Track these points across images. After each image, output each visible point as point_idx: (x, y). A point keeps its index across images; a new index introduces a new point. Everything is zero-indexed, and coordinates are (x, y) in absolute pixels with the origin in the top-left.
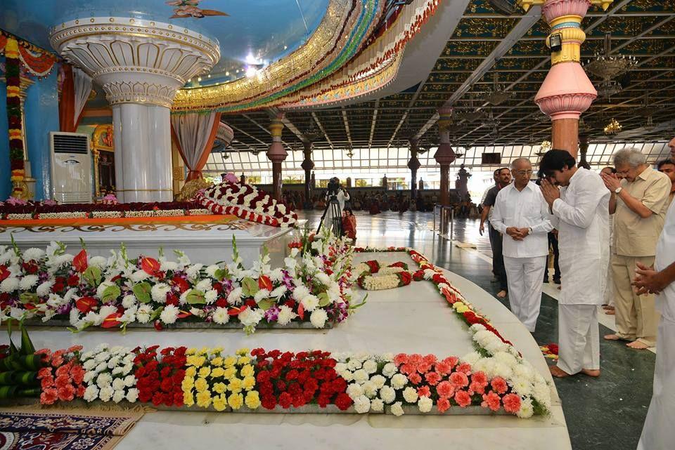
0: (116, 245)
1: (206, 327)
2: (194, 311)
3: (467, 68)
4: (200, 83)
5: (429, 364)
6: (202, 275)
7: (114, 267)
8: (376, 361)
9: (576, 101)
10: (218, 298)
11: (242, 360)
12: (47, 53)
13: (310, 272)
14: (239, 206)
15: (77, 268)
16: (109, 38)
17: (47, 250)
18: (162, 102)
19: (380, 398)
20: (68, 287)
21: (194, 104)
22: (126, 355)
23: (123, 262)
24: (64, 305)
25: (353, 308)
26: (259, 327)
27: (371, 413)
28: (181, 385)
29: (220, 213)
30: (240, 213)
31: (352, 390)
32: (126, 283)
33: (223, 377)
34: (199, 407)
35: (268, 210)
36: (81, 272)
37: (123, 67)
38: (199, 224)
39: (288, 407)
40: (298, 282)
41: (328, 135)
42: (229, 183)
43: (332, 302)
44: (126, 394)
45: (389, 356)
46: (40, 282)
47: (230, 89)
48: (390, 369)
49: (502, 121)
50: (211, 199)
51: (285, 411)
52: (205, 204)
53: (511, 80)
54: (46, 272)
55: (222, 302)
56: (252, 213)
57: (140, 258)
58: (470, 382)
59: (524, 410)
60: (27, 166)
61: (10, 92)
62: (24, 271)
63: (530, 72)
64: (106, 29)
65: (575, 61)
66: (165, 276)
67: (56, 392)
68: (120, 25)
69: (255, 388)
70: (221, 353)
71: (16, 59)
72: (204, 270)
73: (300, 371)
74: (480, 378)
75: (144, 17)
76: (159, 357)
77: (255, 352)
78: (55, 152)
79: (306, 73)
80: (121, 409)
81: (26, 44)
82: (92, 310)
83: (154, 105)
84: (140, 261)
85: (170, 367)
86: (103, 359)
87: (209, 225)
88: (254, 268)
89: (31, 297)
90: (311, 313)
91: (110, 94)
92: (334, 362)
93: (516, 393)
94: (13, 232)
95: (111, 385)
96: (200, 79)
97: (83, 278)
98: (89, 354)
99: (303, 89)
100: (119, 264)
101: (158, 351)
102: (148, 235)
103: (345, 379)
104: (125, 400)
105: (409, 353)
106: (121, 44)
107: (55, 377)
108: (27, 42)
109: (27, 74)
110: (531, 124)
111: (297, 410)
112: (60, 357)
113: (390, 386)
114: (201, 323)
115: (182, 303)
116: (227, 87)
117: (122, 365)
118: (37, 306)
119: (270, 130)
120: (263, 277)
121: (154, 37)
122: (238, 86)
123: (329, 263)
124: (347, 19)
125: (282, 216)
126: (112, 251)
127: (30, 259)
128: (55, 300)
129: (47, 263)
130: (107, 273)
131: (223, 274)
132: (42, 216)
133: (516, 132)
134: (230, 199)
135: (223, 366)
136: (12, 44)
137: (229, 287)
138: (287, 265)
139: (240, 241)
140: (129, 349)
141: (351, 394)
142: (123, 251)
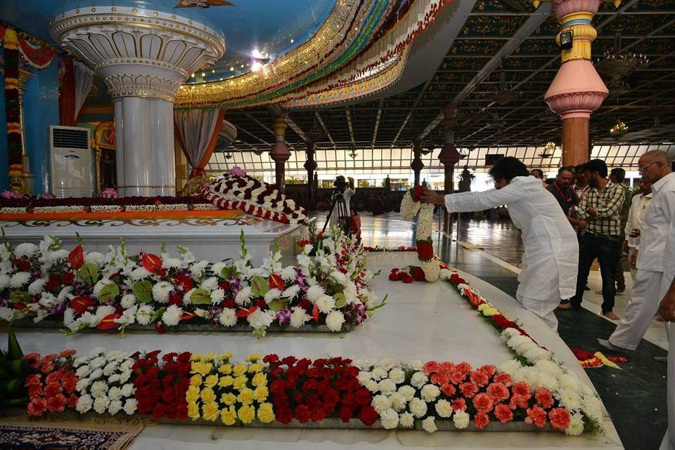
0: (115, 240)
1: (211, 329)
2: (199, 312)
3: (473, 67)
4: (204, 78)
5: (463, 373)
6: (208, 273)
7: (112, 264)
8: (403, 370)
9: (587, 100)
10: (225, 298)
11: (254, 368)
12: (47, 45)
13: (326, 270)
14: (246, 201)
15: (72, 264)
16: (112, 29)
17: (41, 244)
18: (165, 96)
19: (410, 412)
20: (63, 286)
21: (198, 100)
22: (124, 361)
23: (122, 259)
24: (57, 305)
25: (372, 310)
26: (271, 330)
27: (400, 429)
28: (185, 395)
29: (226, 208)
30: (247, 207)
31: (378, 403)
32: (125, 281)
33: (232, 386)
34: (205, 421)
35: (276, 206)
36: (77, 269)
37: (126, 59)
38: (203, 218)
39: (306, 421)
40: (312, 281)
41: (331, 136)
42: (236, 176)
43: (349, 303)
44: (123, 405)
45: (418, 364)
46: (32, 280)
47: (235, 84)
48: (419, 378)
49: (507, 121)
50: (216, 193)
51: (302, 425)
52: (210, 199)
53: (517, 80)
54: (39, 269)
55: (229, 302)
56: (260, 208)
57: (141, 254)
58: (511, 394)
59: (574, 426)
60: (26, 161)
61: (8, 84)
62: (16, 268)
63: (537, 71)
64: (108, 19)
65: (586, 59)
66: (167, 273)
67: (45, 402)
68: (123, 15)
69: (269, 400)
70: (230, 359)
71: (14, 50)
72: (210, 268)
73: (318, 380)
74: (522, 389)
75: (148, 7)
76: (161, 362)
77: (267, 359)
78: (55, 146)
79: (314, 67)
80: (117, 421)
81: (26, 35)
82: (88, 311)
83: (158, 99)
84: (141, 257)
85: (172, 374)
86: (99, 365)
87: (215, 220)
88: (263, 266)
89: (22, 296)
90: (326, 315)
91: (112, 87)
92: (357, 370)
93: (564, 407)
94: (6, 226)
95: (107, 395)
96: (204, 75)
97: (78, 275)
98: (82, 360)
99: (310, 85)
100: (118, 260)
101: (160, 357)
102: (149, 231)
103: (370, 390)
104: (122, 411)
105: (440, 360)
106: (123, 34)
107: (45, 385)
108: (26, 33)
109: (26, 66)
110: (536, 125)
111: (315, 425)
112: (51, 362)
113: (421, 399)
114: (207, 325)
115: (186, 304)
116: (232, 83)
117: (119, 372)
118: (28, 305)
119: (273, 130)
120: (275, 276)
121: (157, 28)
122: (243, 81)
123: (342, 261)
124: (359, 8)
125: (291, 212)
126: (111, 247)
127: (22, 254)
128: (48, 299)
129: (40, 260)
130: (105, 270)
131: (231, 272)
132: (37, 210)
133: (520, 134)
134: (237, 193)
135: (232, 374)
136: (10, 35)
137: (237, 287)
138: (300, 263)
139: (249, 237)
140: (127, 354)
141: (377, 407)
142: (123, 247)
